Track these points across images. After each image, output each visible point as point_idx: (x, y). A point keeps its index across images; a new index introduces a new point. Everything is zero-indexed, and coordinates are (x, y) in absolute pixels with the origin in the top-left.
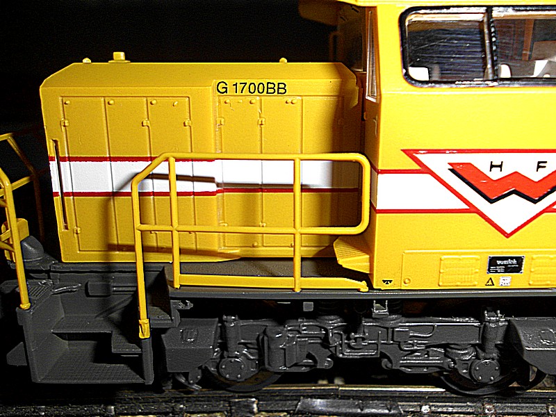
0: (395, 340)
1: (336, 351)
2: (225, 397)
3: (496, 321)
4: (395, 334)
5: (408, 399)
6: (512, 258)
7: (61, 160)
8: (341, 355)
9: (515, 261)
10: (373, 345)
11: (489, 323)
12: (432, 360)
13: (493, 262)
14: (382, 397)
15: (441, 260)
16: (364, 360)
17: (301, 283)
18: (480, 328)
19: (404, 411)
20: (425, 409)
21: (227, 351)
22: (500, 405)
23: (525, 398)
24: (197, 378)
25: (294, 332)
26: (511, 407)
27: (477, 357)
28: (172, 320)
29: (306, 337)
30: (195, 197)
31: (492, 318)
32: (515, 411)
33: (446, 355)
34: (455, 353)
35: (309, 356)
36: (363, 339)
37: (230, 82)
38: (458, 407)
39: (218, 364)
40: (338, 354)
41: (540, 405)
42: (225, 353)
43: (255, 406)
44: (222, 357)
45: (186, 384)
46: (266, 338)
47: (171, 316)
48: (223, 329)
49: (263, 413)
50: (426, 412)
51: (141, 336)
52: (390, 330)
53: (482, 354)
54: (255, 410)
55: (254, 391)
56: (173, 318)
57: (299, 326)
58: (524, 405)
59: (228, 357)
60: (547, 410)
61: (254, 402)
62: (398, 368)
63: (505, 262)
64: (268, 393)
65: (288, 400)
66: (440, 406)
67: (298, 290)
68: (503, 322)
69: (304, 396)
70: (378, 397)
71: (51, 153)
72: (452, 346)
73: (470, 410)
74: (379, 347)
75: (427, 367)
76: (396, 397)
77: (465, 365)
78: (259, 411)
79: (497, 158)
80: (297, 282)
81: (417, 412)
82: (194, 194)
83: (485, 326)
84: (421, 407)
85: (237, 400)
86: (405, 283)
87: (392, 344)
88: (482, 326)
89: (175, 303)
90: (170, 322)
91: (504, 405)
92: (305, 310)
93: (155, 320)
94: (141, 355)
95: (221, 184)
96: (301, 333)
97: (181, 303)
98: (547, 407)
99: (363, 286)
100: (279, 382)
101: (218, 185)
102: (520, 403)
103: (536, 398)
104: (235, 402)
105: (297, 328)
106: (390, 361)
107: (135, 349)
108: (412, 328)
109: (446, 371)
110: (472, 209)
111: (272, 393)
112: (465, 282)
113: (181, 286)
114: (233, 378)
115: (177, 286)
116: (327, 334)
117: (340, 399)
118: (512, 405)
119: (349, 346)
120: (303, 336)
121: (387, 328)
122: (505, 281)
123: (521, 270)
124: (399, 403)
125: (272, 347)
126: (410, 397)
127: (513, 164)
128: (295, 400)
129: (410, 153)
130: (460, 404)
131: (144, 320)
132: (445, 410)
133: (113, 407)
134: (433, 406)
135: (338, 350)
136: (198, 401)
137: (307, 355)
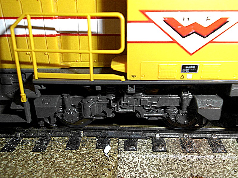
0: (141, 104)
1: (115, 109)
2: (69, 130)
3: (188, 96)
4: (141, 102)
5: (150, 131)
6: (193, 65)
8: (117, 111)
9: (194, 67)
10: (132, 107)
11: (184, 97)
12: (159, 114)
13: (184, 67)
14: (138, 130)
15: (159, 66)
16: (127, 114)
17: (93, 77)
18: (180, 99)
19: (148, 136)
20: (157, 136)
21: (66, 109)
22: (191, 134)
23: (202, 131)
24: (54, 121)
25: (96, 101)
26: (196, 135)
27: (179, 113)
28: (36, 94)
29: (101, 103)
30: (47, 37)
31: (185, 95)
32: (197, 137)
33: (165, 112)
34: (169, 111)
35: (103, 112)
36: (127, 104)
38: (172, 135)
39: (62, 115)
40: (116, 111)
41: (209, 134)
42: (65, 110)
43: (82, 134)
44: (63, 112)
45: (50, 124)
46: (82, 103)
47: (35, 92)
48: (63, 99)
49: (86, 137)
50: (158, 137)
51: (22, 101)
52: (139, 100)
53: (181, 111)
54: (82, 135)
55: (82, 128)
56: (36, 93)
57: (98, 98)
58: (202, 134)
59: (66, 112)
60: (212, 136)
61: (81, 132)
62: (143, 117)
63: (190, 67)
64: (87, 128)
65: (97, 131)
66: (164, 135)
67: (92, 80)
68: (191, 97)
69: (104, 130)
70: (137, 130)
72: (168, 107)
73: (177, 136)
74: (134, 108)
75: (157, 117)
76: (145, 130)
77: (173, 116)
78: (84, 136)
79: (186, 15)
80: (92, 76)
81: (154, 137)
82: (46, 36)
83: (182, 98)
84: (155, 135)
85: (74, 131)
86: (142, 77)
87: (140, 106)
88: (181, 98)
89: (36, 87)
90: (35, 95)
91: (193, 134)
92: (97, 90)
93: (28, 94)
94: (24, 110)
95: (59, 31)
96: (99, 101)
97: (39, 87)
98: (212, 135)
99: (122, 78)
100: (92, 124)
101: (58, 32)
102: (200, 133)
103: (207, 131)
104: (73, 132)
105: (97, 99)
106: (140, 114)
107: (21, 107)
108: (149, 99)
109: (166, 119)
110: (174, 41)
111: (90, 128)
112: (170, 76)
113: (39, 78)
114: (69, 121)
115: (37, 78)
116: (110, 102)
117: (120, 131)
118: (196, 134)
119: (121, 107)
120: (100, 102)
121: (138, 99)
122: (190, 77)
123: (197, 71)
124: (146, 133)
125: (85, 107)
126: (151, 130)
127: (194, 18)
128: (100, 131)
130: (173, 134)
131: (23, 94)
132: (166, 136)
133: (19, 134)
134: (161, 134)
135: (116, 109)
136: (57, 132)
137: (102, 111)
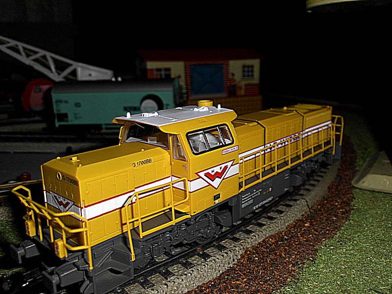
0: (188, 233)
1: (172, 243)
6: (218, 195)
15: (205, 201)
17: (175, 221)
31: (210, 216)
37: (136, 162)
53: (209, 228)
86: (198, 211)
88: (208, 220)
94: (130, 268)
99: (189, 216)
106: (186, 240)
110: (210, 185)
112: (210, 205)
113: (143, 237)
116: (171, 238)
123: (220, 197)
129: (197, 174)
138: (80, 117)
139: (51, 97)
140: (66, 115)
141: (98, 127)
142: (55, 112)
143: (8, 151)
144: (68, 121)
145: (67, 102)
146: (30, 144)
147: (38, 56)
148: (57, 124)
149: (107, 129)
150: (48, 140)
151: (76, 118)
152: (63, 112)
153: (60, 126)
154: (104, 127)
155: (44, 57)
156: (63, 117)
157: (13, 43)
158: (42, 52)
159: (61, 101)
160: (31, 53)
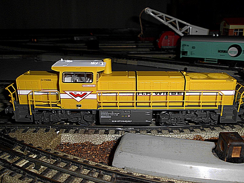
7: (19, 90)
8: (61, 119)
9: (80, 105)
11: (81, 114)
13: (77, 105)
15: (70, 105)
21: (44, 118)
37: (43, 79)
47: (35, 112)
51: (30, 115)
54: (51, 128)
64: (53, 125)
65: (56, 127)
67: (51, 109)
71: (18, 89)
79: (75, 92)
82: (39, 95)
84: (77, 128)
85: (48, 126)
93: (32, 112)
94: (31, 117)
97: (36, 110)
99: (60, 108)
110: (73, 98)
112: (74, 108)
113: (36, 108)
114: (46, 122)
119: (62, 117)
121: (68, 115)
122: (79, 108)
123: (81, 107)
124: (73, 127)
127: (78, 93)
129: (64, 91)
133: (28, 127)
138: (194, 54)
139: (180, 42)
140: (186, 52)
141: (202, 59)
142: (181, 50)
143: (156, 66)
144: (187, 55)
145: (188, 46)
146: (167, 64)
147: (172, 21)
148: (181, 56)
149: (206, 61)
150: (175, 64)
151: (191, 54)
152: (185, 50)
153: (182, 57)
154: (205, 59)
155: (175, 21)
156: (185, 53)
157: (161, 14)
158: (174, 19)
159: (185, 45)
160: (169, 19)
